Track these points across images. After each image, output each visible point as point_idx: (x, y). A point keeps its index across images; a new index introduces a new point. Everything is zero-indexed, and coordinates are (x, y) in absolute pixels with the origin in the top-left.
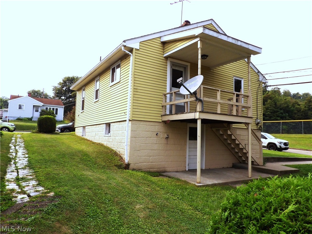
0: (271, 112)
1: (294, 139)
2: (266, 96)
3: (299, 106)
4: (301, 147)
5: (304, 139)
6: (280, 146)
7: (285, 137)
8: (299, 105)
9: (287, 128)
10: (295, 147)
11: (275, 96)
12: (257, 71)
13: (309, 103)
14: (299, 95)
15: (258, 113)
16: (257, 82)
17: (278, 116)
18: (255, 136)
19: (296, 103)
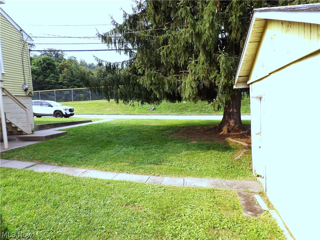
0: (69, 81)
1: (84, 105)
2: (63, 64)
3: (92, 76)
4: (88, 112)
5: (91, 105)
6: (66, 113)
7: (76, 104)
8: (93, 74)
9: (84, 96)
10: (84, 113)
11: (71, 65)
12: (19, 30)
13: (100, 73)
14: (94, 66)
15: (26, 78)
16: (20, 42)
17: (75, 85)
18: (18, 103)
19: (90, 73)
